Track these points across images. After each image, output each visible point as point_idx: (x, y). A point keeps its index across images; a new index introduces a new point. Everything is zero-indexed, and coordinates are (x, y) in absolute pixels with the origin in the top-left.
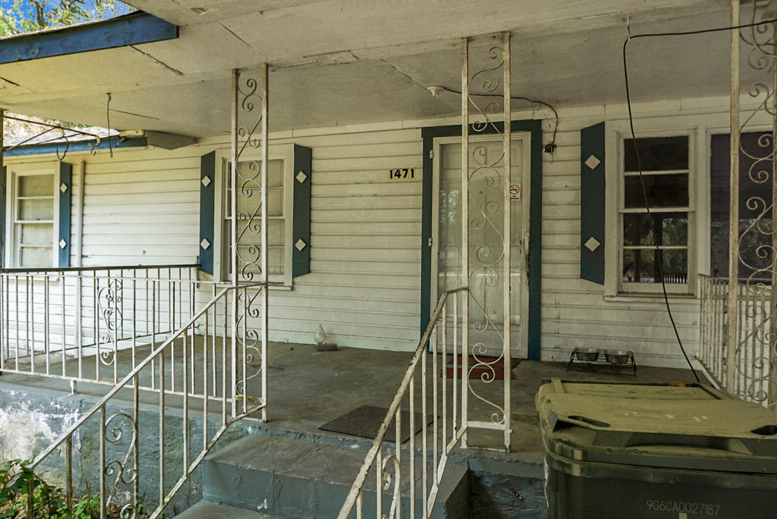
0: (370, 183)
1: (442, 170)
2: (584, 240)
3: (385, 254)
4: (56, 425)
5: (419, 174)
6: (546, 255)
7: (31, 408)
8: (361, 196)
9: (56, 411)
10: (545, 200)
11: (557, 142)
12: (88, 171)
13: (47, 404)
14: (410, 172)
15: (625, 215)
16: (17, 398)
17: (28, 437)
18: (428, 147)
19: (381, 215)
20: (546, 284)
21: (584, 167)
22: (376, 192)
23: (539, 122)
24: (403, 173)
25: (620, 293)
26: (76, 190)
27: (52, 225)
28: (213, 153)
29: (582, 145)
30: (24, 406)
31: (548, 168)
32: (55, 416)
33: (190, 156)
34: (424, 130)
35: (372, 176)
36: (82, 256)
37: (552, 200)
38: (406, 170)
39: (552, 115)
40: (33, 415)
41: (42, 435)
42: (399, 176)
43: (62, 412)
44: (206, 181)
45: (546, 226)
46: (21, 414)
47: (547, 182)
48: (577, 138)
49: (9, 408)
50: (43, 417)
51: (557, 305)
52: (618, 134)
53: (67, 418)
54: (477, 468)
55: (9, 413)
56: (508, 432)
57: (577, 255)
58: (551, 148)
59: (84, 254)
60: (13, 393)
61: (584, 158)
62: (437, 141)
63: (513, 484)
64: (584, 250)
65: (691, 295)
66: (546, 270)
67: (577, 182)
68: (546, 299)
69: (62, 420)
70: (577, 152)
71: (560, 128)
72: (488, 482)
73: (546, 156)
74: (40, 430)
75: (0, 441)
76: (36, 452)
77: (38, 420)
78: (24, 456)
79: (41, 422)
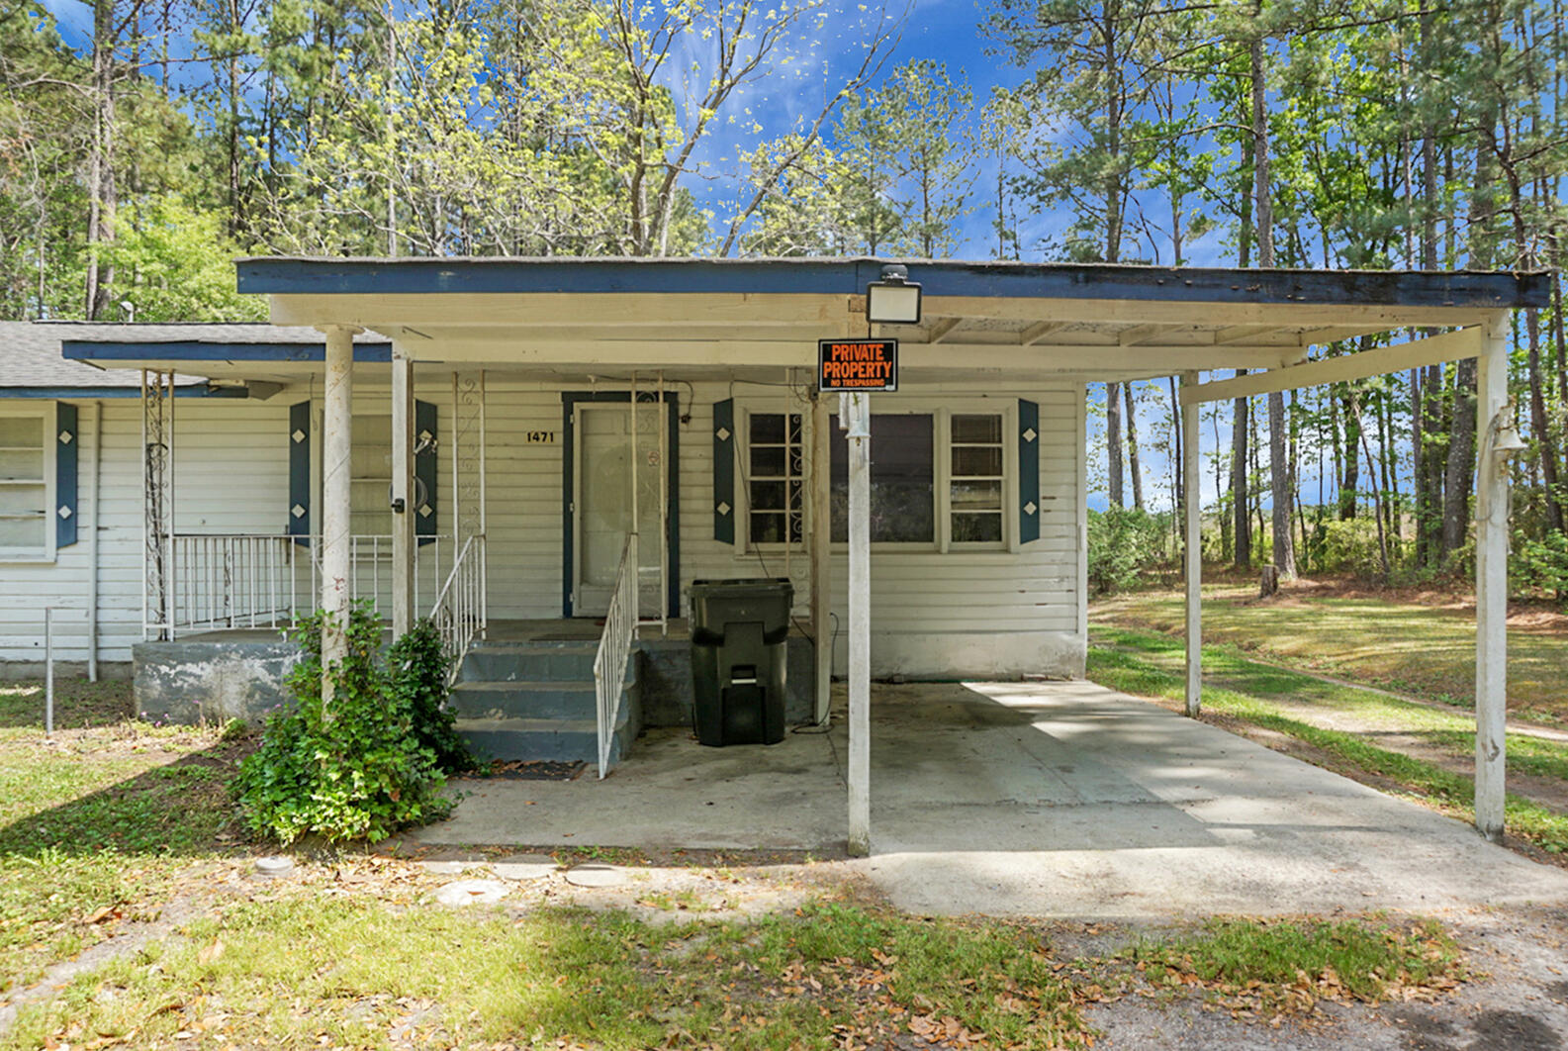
0: (506, 445)
1: (583, 435)
2: (717, 505)
3: (523, 520)
4: (274, 668)
5: (559, 439)
6: (683, 519)
7: (244, 657)
8: (495, 459)
9: (275, 656)
10: (681, 467)
11: (692, 414)
12: (105, 416)
13: (264, 650)
14: (549, 436)
15: (752, 482)
16: (225, 650)
17: (241, 684)
18: (568, 411)
19: (518, 480)
20: (684, 546)
21: (716, 438)
22: (514, 455)
23: (676, 394)
25: (748, 552)
26: (87, 441)
27: (43, 486)
28: (307, 404)
29: (715, 417)
30: (233, 656)
31: (683, 437)
32: (273, 660)
33: (279, 406)
34: (565, 394)
35: (509, 439)
36: (99, 529)
37: (689, 468)
38: (545, 434)
39: (688, 388)
40: (246, 663)
41: (257, 679)
42: (538, 439)
43: (282, 655)
44: (299, 436)
45: (682, 492)
46: (231, 664)
47: (683, 451)
48: (710, 411)
49: (215, 660)
50: (258, 663)
51: (693, 565)
52: (745, 410)
53: (287, 661)
54: (646, 648)
55: (215, 665)
56: (665, 625)
57: (711, 519)
58: (687, 419)
59: (101, 525)
60: (218, 646)
61: (716, 430)
62: (577, 406)
63: (668, 656)
64: (717, 513)
65: (804, 552)
66: (683, 532)
67: (710, 451)
68: (684, 560)
69: (281, 663)
70: (709, 424)
71: (695, 400)
72: (653, 657)
73: (682, 426)
74: (254, 676)
75: (205, 693)
76: (250, 696)
77: (252, 666)
78: (236, 702)
79: (256, 668)
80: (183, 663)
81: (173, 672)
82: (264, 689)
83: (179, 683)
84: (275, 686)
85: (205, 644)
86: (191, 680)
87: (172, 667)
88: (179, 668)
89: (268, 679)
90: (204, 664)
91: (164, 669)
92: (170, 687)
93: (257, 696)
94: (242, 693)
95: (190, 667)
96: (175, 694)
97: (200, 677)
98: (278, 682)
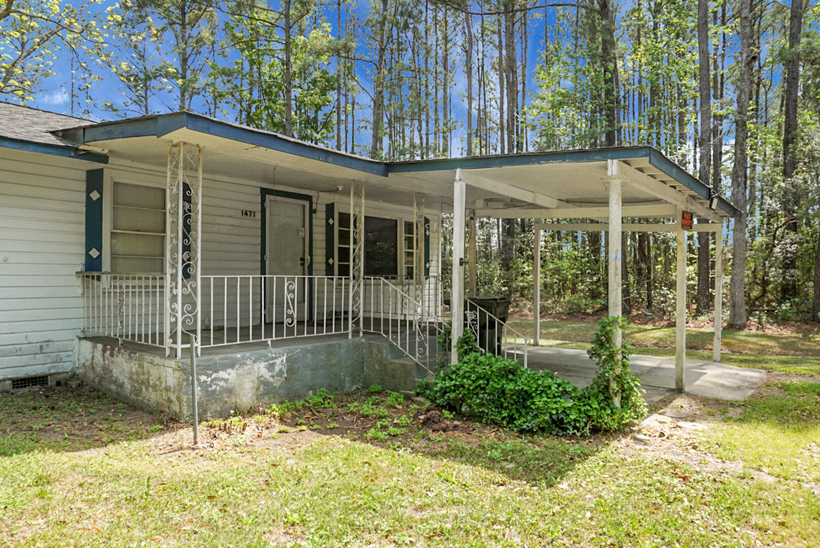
0: (230, 217)
4: (271, 367)
5: (258, 216)
7: (255, 362)
8: (224, 225)
9: (272, 359)
11: (318, 209)
13: (266, 356)
14: (253, 214)
16: (243, 358)
17: (253, 381)
18: (263, 200)
21: (327, 223)
22: (234, 223)
23: (312, 197)
24: (249, 214)
28: (101, 171)
29: (327, 212)
30: (249, 362)
31: (314, 221)
32: (271, 362)
34: (262, 189)
35: (230, 213)
38: (251, 212)
39: (317, 195)
40: (256, 366)
41: (262, 376)
42: (247, 215)
43: (276, 358)
45: (314, 251)
46: (246, 368)
47: (314, 228)
48: (324, 208)
49: (237, 367)
50: (262, 365)
53: (278, 361)
55: (237, 370)
58: (316, 211)
60: (239, 356)
62: (269, 197)
69: (275, 363)
71: (319, 202)
73: (314, 215)
74: (260, 374)
75: (230, 391)
76: (258, 389)
77: (259, 368)
78: (250, 395)
79: (261, 369)
80: (217, 371)
81: (209, 379)
82: (266, 383)
83: (214, 387)
84: (271, 380)
85: (230, 355)
86: (222, 383)
87: (208, 376)
88: (214, 376)
89: (267, 375)
90: (229, 370)
91: (203, 378)
92: (207, 391)
93: (261, 388)
94: (253, 388)
95: (222, 374)
96: (210, 396)
97: (228, 380)
98: (273, 376)
